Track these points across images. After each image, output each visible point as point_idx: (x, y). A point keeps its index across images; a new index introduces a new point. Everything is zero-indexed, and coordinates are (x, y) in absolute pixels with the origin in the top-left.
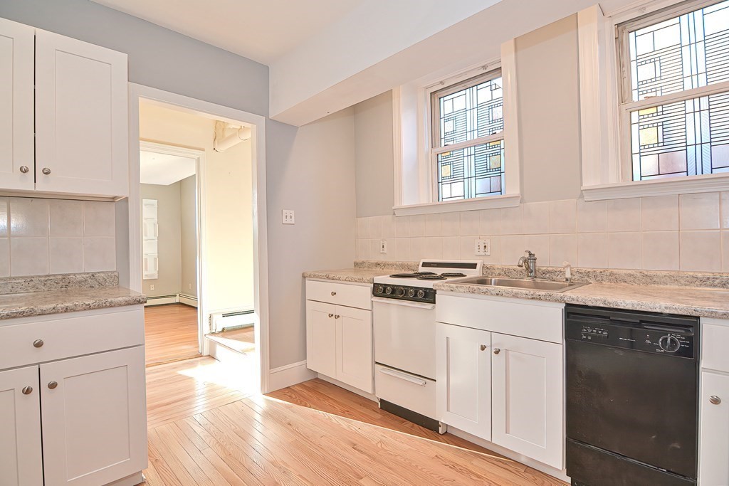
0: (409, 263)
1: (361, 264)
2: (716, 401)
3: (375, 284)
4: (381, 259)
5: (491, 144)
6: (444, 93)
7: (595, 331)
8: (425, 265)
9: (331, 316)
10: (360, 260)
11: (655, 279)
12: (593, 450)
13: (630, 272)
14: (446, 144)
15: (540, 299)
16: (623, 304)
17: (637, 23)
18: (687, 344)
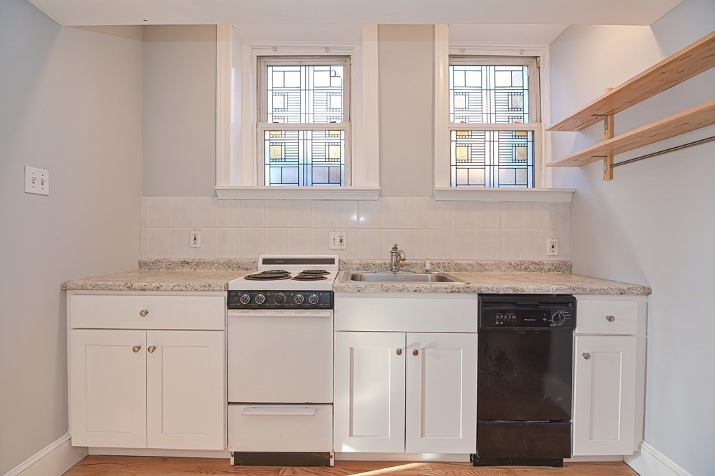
0: (239, 261)
1: (153, 263)
2: (587, 356)
3: (229, 292)
4: (191, 256)
5: (331, 132)
6: (272, 61)
7: (506, 316)
8: (266, 261)
9: (137, 349)
10: (150, 256)
11: (486, 267)
12: (499, 425)
13: (470, 262)
14: (275, 121)
15: (459, 292)
16: (528, 290)
17: (455, 59)
18: (570, 317)
